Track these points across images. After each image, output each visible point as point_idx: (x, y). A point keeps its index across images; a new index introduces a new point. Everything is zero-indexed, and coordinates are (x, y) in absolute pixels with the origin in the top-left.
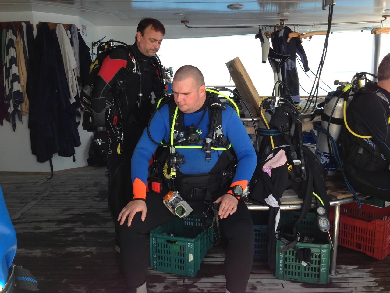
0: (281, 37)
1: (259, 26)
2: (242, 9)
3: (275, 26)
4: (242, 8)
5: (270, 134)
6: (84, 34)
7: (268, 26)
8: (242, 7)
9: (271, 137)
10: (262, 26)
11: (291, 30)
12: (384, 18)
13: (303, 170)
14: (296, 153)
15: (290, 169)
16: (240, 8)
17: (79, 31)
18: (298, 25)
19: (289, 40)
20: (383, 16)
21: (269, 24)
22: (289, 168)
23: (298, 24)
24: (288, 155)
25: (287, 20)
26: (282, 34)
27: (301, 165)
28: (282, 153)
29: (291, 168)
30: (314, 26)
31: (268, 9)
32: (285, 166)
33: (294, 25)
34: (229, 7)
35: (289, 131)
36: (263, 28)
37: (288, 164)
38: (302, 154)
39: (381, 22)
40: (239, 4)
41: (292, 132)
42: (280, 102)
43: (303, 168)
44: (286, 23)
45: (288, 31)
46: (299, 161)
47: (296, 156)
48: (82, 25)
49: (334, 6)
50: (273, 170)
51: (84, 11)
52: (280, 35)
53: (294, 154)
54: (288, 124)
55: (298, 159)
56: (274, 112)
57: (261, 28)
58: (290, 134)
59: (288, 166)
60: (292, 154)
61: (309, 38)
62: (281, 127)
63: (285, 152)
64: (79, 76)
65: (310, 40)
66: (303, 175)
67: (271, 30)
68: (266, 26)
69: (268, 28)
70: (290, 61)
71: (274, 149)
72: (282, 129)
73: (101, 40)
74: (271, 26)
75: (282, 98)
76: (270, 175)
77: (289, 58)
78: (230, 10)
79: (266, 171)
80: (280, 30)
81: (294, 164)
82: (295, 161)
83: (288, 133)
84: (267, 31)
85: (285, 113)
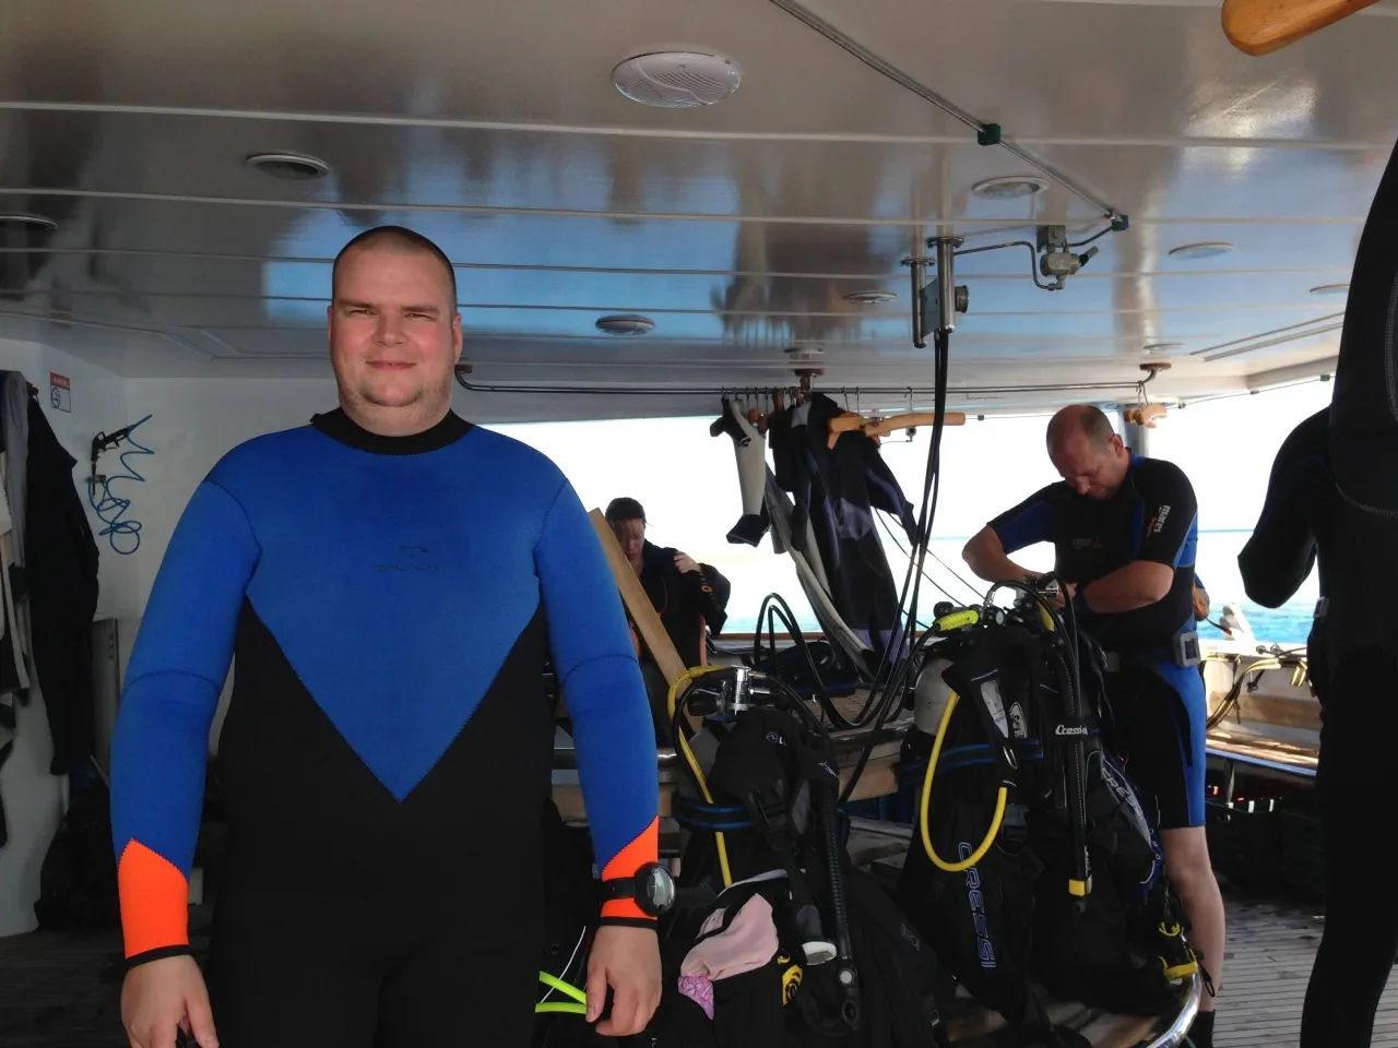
0: (801, 427)
1: (724, 391)
2: (649, 334)
3: (776, 393)
4: (650, 329)
5: (717, 826)
6: (56, 407)
7: (756, 391)
8: (651, 326)
9: (720, 837)
10: (736, 391)
11: (835, 404)
12: (1146, 374)
13: (848, 986)
14: (814, 908)
15: (793, 981)
16: (640, 331)
17: (34, 397)
18: (856, 391)
19: (832, 442)
20: (1144, 367)
21: (761, 385)
22: (787, 977)
23: (857, 389)
24: (782, 919)
25: (819, 372)
26: (802, 416)
27: (837, 964)
28: (757, 911)
29: (798, 980)
30: (909, 395)
31: (752, 334)
32: (773, 970)
33: (843, 391)
34: (601, 323)
35: (788, 812)
36: (740, 396)
37: (782, 960)
38: (840, 916)
39: (1141, 383)
40: (634, 316)
41: (799, 817)
42: (752, 691)
43: (846, 977)
44: (816, 384)
45: (824, 408)
46: (829, 947)
47: (815, 925)
48: (53, 375)
49: (950, 335)
50: (722, 988)
51: (67, 327)
52: (795, 423)
53: (809, 915)
54: (780, 782)
55: (825, 938)
56: (730, 726)
57: (731, 397)
58: (790, 824)
59: (786, 967)
60: (800, 916)
61: (908, 434)
62: (751, 798)
63: (769, 909)
64: (18, 564)
65: (909, 438)
66: (847, 1010)
67: (765, 406)
68: (747, 392)
69: (756, 397)
70: (847, 508)
71: (730, 889)
72: (757, 804)
73: (134, 427)
74: (765, 391)
75: (761, 676)
76: (708, 1008)
77: (843, 500)
78: (606, 335)
79: (691, 994)
80: (798, 405)
81: (806, 961)
82: (811, 948)
83: (781, 820)
84: (751, 408)
85: (771, 736)
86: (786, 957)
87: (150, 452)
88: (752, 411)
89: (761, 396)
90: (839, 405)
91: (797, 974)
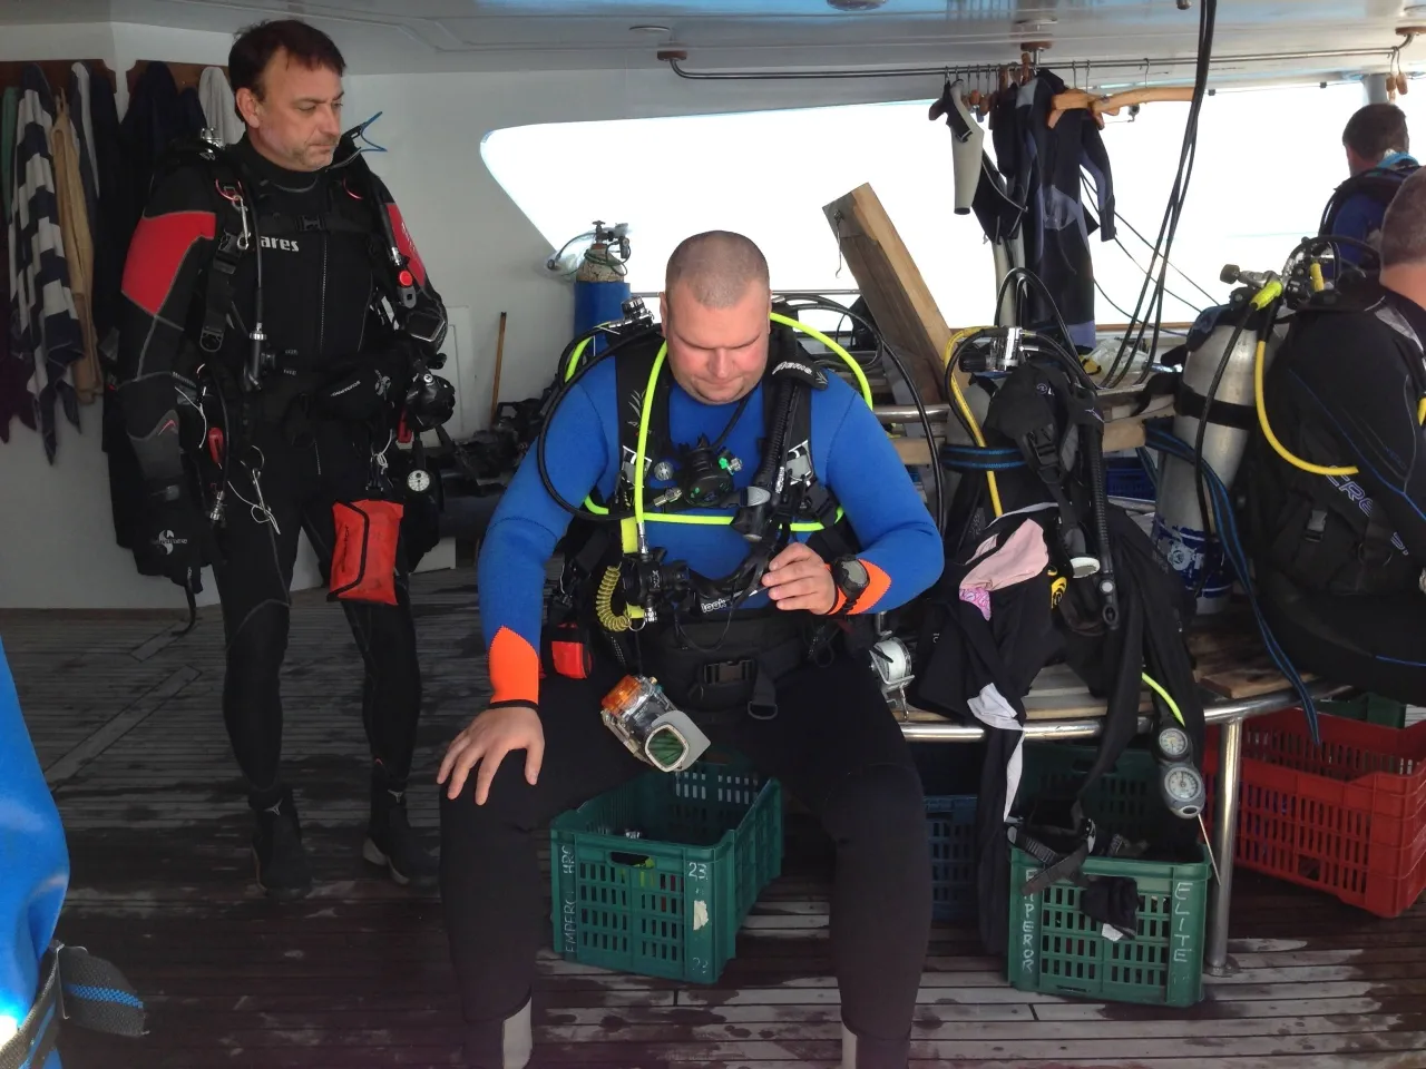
0: (1026, 107)
1: (945, 71)
2: (881, 9)
3: (1002, 70)
5: (989, 466)
7: (977, 70)
9: (991, 475)
10: (957, 71)
11: (1062, 81)
12: (1402, 39)
13: (1108, 594)
14: (1079, 531)
15: (1059, 590)
16: (875, 4)
18: (1087, 65)
19: (1054, 120)
20: (1400, 31)
21: (982, 63)
22: (1055, 586)
23: (1088, 62)
24: (1051, 538)
25: (1047, 45)
26: (1027, 95)
27: (1101, 576)
28: (1030, 532)
29: (1063, 589)
30: (1145, 68)
31: (976, 5)
32: (1042, 581)
33: (1073, 66)
35: (1058, 452)
36: (961, 76)
37: (1051, 573)
38: (1103, 536)
39: (1396, 49)
41: (1068, 456)
42: (1022, 349)
43: (1108, 587)
44: (1044, 58)
45: (1051, 85)
46: (1094, 562)
47: (1081, 545)
50: (997, 597)
52: (1020, 103)
53: (1075, 536)
54: (1051, 427)
55: (1090, 553)
56: (999, 383)
57: (952, 78)
58: (1060, 463)
59: (1054, 579)
60: (1068, 538)
61: (1130, 113)
62: (1025, 439)
63: (1040, 530)
65: (1131, 118)
66: (1107, 612)
67: (989, 85)
68: (969, 70)
69: (978, 77)
70: (1057, 195)
71: (1003, 518)
72: (1031, 445)
73: (366, 124)
74: (988, 69)
75: (1032, 334)
76: (986, 612)
77: (1053, 187)
78: (837, 11)
79: (971, 600)
80: (1023, 83)
81: (1073, 574)
82: (1077, 562)
83: (1052, 459)
84: (972, 89)
85: (1042, 387)
86: (1053, 571)
87: (383, 150)
88: (975, 92)
89: (983, 75)
90: (1066, 83)
91: (1062, 584)
